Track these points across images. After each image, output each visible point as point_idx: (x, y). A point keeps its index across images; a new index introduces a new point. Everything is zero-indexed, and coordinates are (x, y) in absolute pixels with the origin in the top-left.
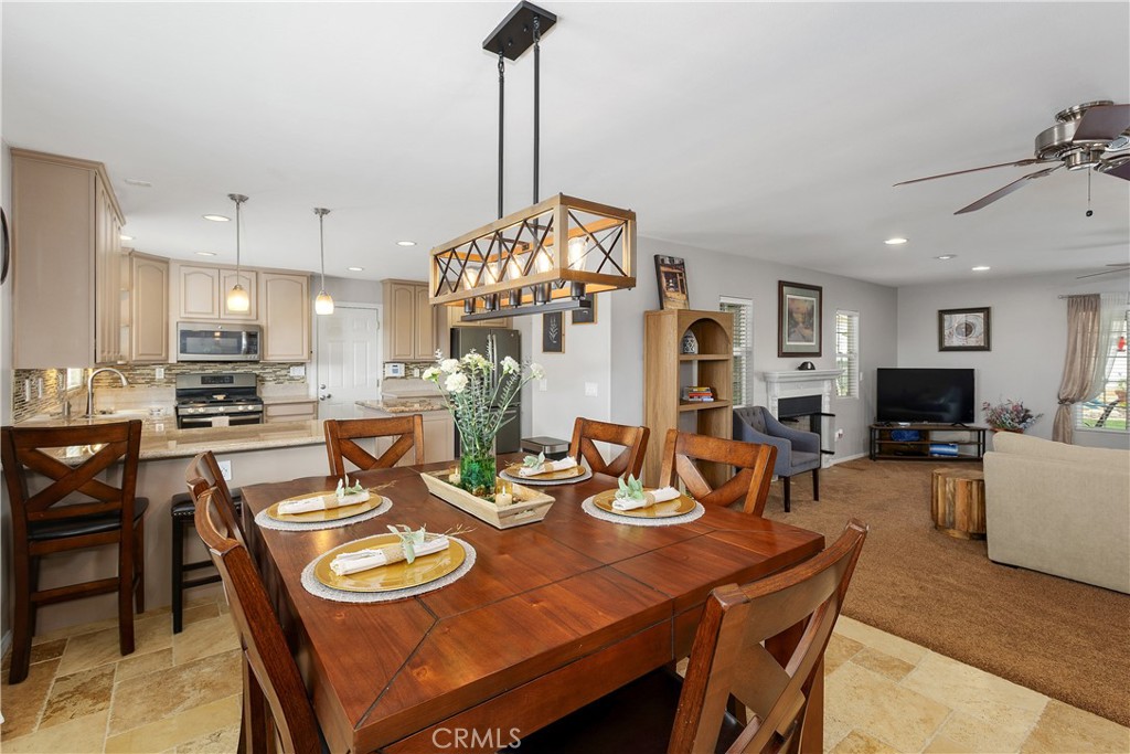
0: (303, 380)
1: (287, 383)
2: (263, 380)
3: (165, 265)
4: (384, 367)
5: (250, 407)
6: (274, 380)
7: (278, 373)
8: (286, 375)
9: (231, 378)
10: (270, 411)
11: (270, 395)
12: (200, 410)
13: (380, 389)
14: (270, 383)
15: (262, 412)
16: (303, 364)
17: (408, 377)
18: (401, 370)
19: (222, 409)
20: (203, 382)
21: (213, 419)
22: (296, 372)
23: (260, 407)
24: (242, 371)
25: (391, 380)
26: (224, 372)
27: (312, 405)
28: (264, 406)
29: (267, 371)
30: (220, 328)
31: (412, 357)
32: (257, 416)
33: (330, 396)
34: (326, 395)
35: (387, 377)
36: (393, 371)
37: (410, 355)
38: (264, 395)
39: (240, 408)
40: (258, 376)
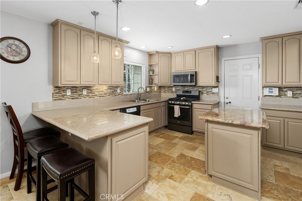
0: (218, 94)
1: (211, 95)
2: (202, 93)
3: (170, 55)
4: (263, 89)
5: (187, 103)
6: (206, 93)
7: (208, 91)
8: (211, 92)
9: (191, 91)
10: (195, 106)
11: (205, 99)
12: (173, 102)
13: (260, 101)
14: (205, 94)
15: (192, 106)
16: (217, 87)
17: (282, 96)
18: (276, 92)
19: (178, 103)
20: (183, 93)
21: (175, 106)
22: (215, 90)
23: (190, 104)
24: (195, 89)
25: (268, 97)
26: (190, 89)
27: (211, 106)
28: (192, 104)
29: (204, 89)
30: (183, 74)
31: (280, 83)
32: (188, 107)
33: (230, 103)
34: (229, 102)
35: (266, 96)
36: (269, 92)
37: (278, 82)
38: (203, 99)
39: (184, 103)
40: (201, 91)
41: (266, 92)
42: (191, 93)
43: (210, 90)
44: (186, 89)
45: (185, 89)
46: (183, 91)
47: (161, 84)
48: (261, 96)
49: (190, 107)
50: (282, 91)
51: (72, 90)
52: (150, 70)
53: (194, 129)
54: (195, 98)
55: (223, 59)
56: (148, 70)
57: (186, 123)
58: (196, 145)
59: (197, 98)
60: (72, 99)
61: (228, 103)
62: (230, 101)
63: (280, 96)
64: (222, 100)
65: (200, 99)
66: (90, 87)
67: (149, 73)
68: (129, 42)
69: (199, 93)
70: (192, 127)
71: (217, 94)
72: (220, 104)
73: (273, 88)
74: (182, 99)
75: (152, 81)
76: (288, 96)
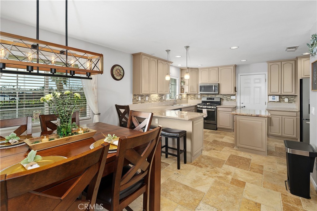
0: (235, 100)
1: (230, 101)
2: (223, 100)
3: (197, 70)
4: (268, 97)
5: (212, 107)
7: (227, 98)
9: (214, 98)
10: (219, 109)
11: (225, 104)
12: (201, 107)
13: (266, 105)
14: (225, 101)
15: (216, 109)
16: (235, 95)
17: (281, 102)
18: (277, 98)
19: (205, 107)
20: (207, 99)
21: (203, 109)
22: (233, 97)
23: (215, 108)
24: (218, 97)
25: (272, 102)
27: (231, 109)
28: (217, 107)
29: (224, 97)
30: (208, 85)
31: (280, 93)
32: (214, 110)
33: (244, 107)
35: (270, 101)
36: (273, 99)
37: (279, 92)
38: (223, 104)
39: (210, 107)
40: (222, 98)
41: (271, 98)
42: (214, 100)
43: (229, 98)
44: (210, 96)
46: (207, 98)
47: (191, 93)
48: (267, 102)
49: (215, 110)
50: (282, 98)
51: (141, 97)
52: (181, 82)
53: (218, 126)
54: (218, 103)
55: (239, 75)
56: (180, 82)
57: (212, 122)
58: (222, 136)
59: (219, 103)
60: (141, 103)
61: (243, 107)
62: (245, 106)
63: (280, 101)
64: (238, 105)
65: (221, 104)
66: (149, 95)
67: (181, 84)
68: (173, 63)
69: (220, 100)
70: (216, 124)
72: (237, 108)
73: (275, 96)
74: (208, 104)
75: (183, 91)
76: (285, 101)
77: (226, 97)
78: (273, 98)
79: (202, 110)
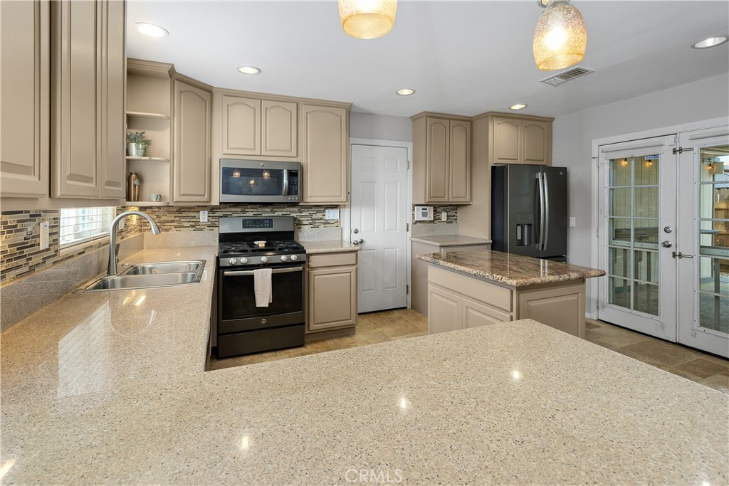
1: (322, 227)
2: (300, 224)
3: (208, 94)
4: (414, 210)
6: (310, 224)
7: (314, 216)
8: (321, 219)
11: (307, 240)
12: (243, 260)
13: (409, 234)
14: (306, 227)
18: (430, 214)
20: (246, 227)
21: (256, 272)
22: (331, 214)
24: (280, 214)
25: (420, 224)
26: (263, 215)
29: (304, 214)
30: (261, 166)
31: (446, 199)
33: (362, 242)
34: (359, 241)
35: (417, 222)
37: (433, 198)
41: (418, 214)
43: (319, 215)
45: (247, 214)
46: (243, 221)
48: (411, 223)
50: (438, 212)
61: (358, 244)
62: (363, 238)
63: (434, 220)
64: (346, 238)
65: (296, 239)
69: (293, 223)
71: (336, 224)
73: (428, 208)
76: (443, 220)
77: (311, 215)
78: (423, 213)
79: (252, 277)
